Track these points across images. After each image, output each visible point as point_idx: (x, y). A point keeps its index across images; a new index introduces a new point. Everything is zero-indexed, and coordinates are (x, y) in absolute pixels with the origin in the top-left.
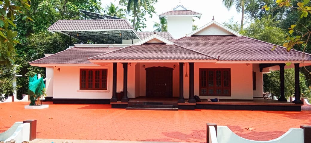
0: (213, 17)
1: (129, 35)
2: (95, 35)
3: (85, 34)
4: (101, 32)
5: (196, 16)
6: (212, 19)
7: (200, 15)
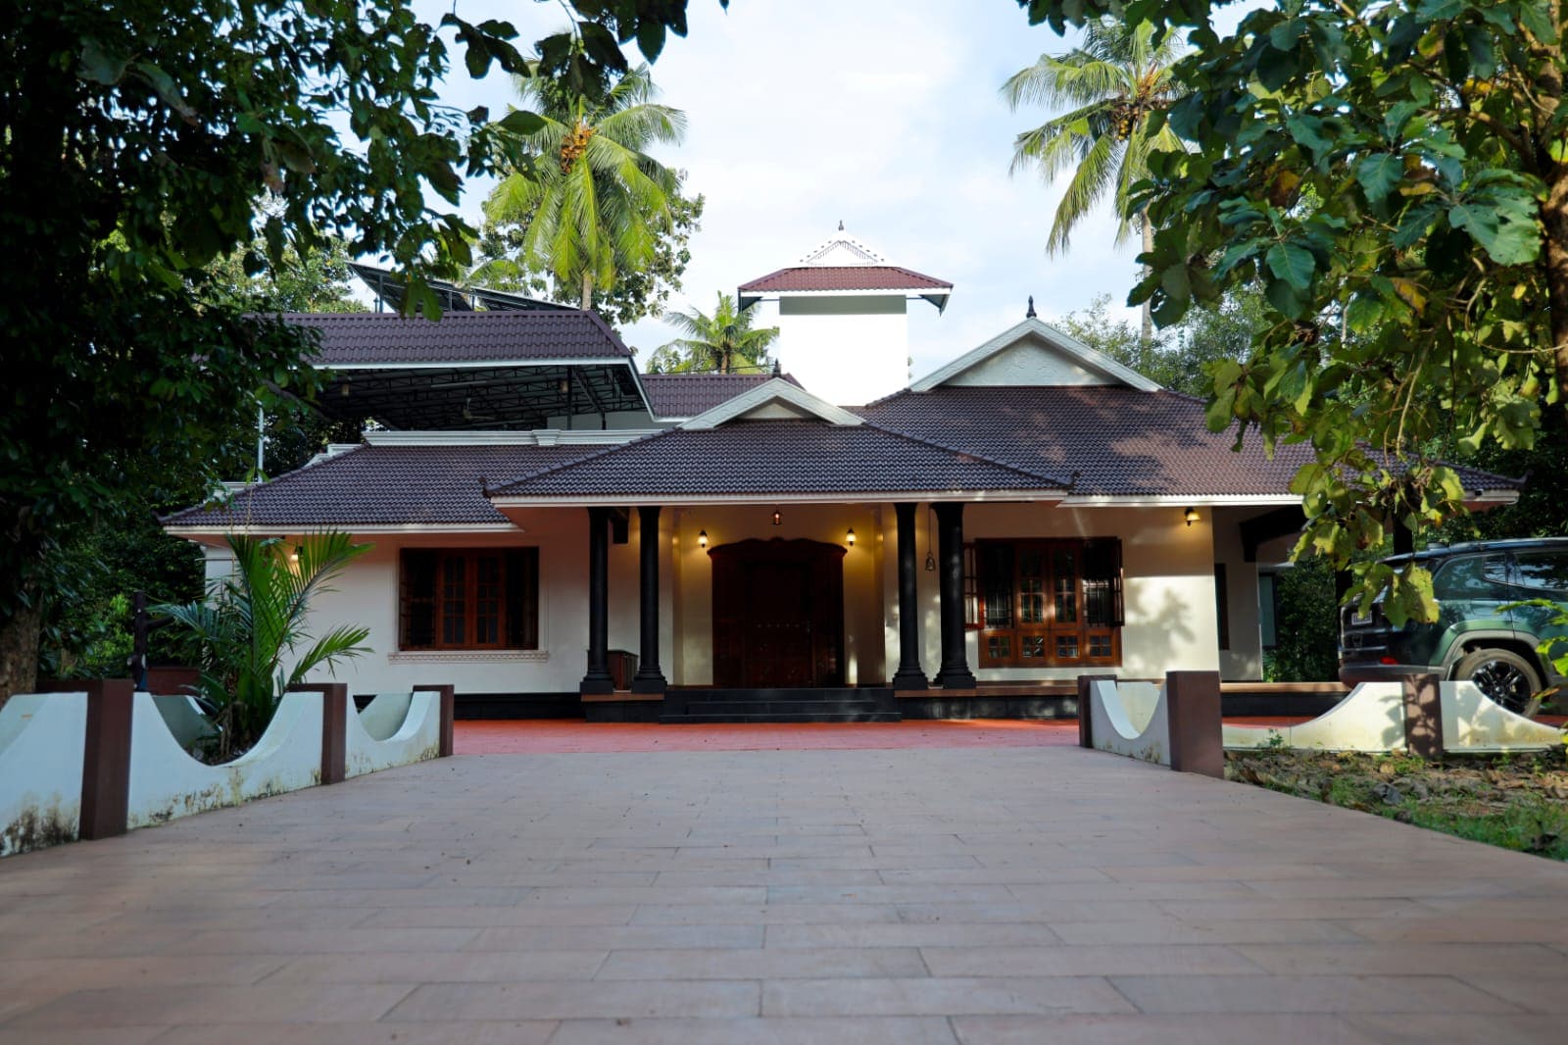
0: (1031, 301)
1: (591, 389)
2: (416, 392)
3: (372, 384)
4: (456, 377)
5: (923, 297)
6: (1026, 311)
7: (946, 291)
